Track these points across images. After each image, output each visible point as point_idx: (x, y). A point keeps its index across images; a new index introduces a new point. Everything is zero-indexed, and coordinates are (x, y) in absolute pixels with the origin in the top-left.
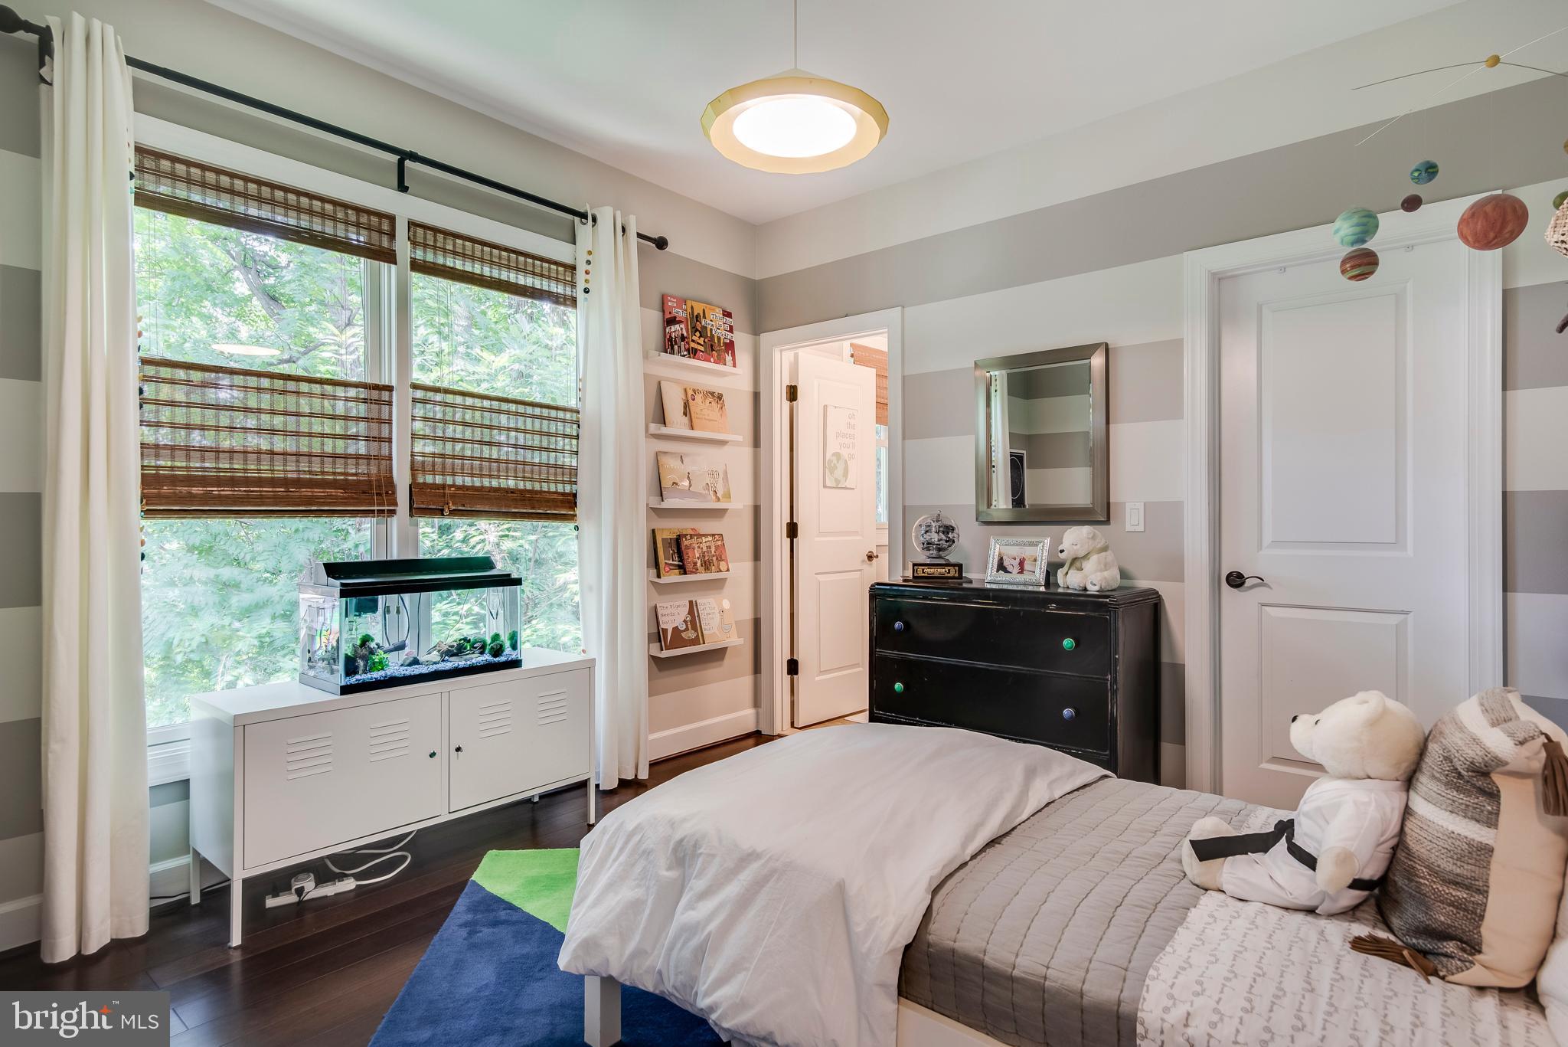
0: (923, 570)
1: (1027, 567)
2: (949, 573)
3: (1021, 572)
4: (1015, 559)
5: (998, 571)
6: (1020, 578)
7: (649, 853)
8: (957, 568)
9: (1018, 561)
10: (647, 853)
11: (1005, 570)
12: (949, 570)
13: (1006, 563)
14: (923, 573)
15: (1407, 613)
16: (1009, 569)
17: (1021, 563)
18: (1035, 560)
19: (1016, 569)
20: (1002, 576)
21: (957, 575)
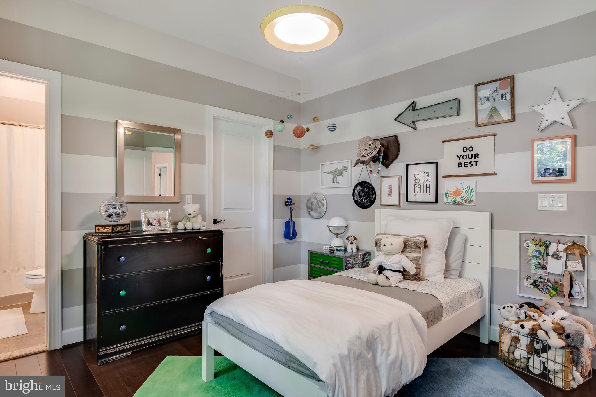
0: (116, 228)
1: (162, 222)
2: (126, 229)
3: (160, 225)
4: (155, 219)
5: (148, 226)
6: (160, 228)
7: (360, 355)
8: (128, 226)
9: (157, 220)
10: (359, 356)
11: (151, 225)
12: (126, 227)
13: (151, 221)
14: (116, 230)
15: (252, 227)
16: (154, 224)
17: (159, 221)
18: (165, 219)
19: (157, 224)
20: (150, 228)
21: (128, 230)
